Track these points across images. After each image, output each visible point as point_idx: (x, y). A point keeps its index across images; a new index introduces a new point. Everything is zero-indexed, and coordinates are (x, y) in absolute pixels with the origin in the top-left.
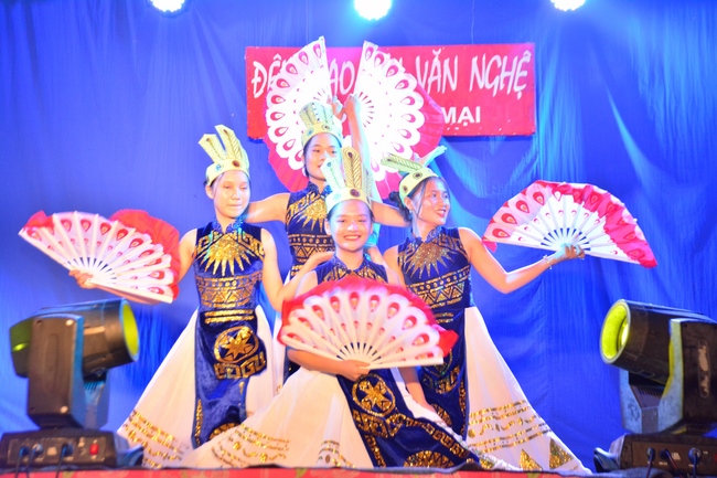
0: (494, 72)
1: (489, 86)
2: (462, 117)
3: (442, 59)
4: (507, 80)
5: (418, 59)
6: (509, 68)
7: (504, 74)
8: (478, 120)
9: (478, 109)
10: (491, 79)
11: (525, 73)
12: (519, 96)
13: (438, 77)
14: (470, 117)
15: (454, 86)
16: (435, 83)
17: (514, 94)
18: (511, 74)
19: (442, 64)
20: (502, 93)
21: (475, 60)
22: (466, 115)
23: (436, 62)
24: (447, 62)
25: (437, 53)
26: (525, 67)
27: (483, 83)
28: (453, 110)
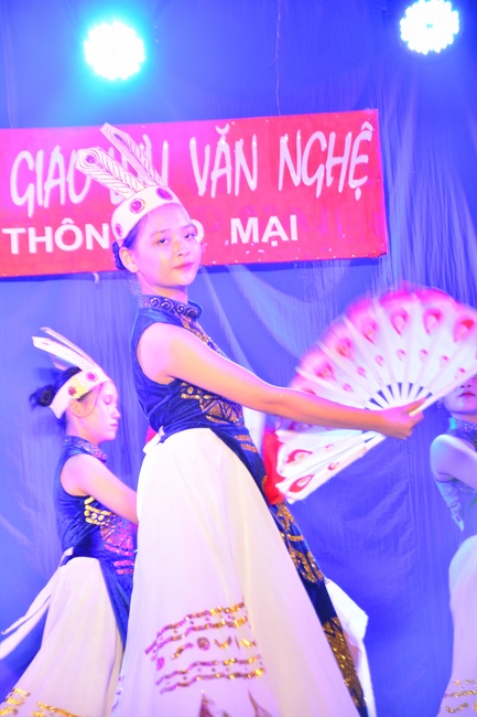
0: (317, 158)
1: (309, 182)
2: (268, 233)
3: (231, 141)
4: (337, 170)
5: (193, 143)
6: (339, 152)
7: (332, 161)
8: (294, 237)
9: (293, 218)
10: (312, 171)
11: (365, 159)
12: (358, 194)
13: (228, 170)
14: (281, 232)
15: (253, 184)
16: (222, 180)
17: (348, 191)
18: (343, 160)
19: (232, 149)
20: (330, 192)
21: (284, 140)
22: (274, 229)
23: (223, 144)
24: (239, 145)
25: (223, 131)
26: (365, 148)
27: (299, 176)
28: (253, 222)
